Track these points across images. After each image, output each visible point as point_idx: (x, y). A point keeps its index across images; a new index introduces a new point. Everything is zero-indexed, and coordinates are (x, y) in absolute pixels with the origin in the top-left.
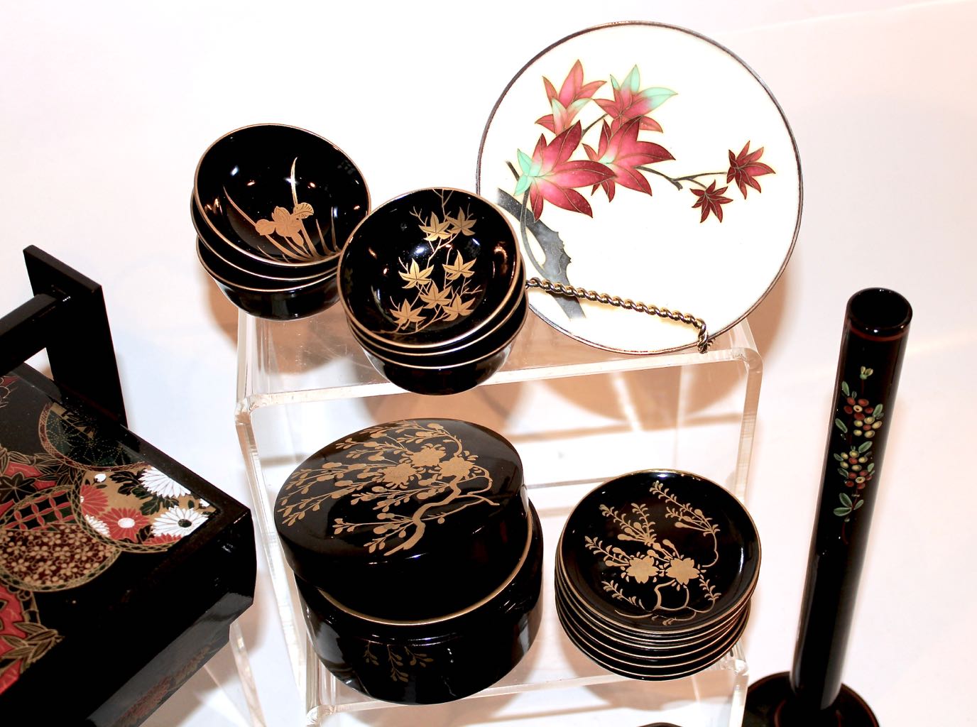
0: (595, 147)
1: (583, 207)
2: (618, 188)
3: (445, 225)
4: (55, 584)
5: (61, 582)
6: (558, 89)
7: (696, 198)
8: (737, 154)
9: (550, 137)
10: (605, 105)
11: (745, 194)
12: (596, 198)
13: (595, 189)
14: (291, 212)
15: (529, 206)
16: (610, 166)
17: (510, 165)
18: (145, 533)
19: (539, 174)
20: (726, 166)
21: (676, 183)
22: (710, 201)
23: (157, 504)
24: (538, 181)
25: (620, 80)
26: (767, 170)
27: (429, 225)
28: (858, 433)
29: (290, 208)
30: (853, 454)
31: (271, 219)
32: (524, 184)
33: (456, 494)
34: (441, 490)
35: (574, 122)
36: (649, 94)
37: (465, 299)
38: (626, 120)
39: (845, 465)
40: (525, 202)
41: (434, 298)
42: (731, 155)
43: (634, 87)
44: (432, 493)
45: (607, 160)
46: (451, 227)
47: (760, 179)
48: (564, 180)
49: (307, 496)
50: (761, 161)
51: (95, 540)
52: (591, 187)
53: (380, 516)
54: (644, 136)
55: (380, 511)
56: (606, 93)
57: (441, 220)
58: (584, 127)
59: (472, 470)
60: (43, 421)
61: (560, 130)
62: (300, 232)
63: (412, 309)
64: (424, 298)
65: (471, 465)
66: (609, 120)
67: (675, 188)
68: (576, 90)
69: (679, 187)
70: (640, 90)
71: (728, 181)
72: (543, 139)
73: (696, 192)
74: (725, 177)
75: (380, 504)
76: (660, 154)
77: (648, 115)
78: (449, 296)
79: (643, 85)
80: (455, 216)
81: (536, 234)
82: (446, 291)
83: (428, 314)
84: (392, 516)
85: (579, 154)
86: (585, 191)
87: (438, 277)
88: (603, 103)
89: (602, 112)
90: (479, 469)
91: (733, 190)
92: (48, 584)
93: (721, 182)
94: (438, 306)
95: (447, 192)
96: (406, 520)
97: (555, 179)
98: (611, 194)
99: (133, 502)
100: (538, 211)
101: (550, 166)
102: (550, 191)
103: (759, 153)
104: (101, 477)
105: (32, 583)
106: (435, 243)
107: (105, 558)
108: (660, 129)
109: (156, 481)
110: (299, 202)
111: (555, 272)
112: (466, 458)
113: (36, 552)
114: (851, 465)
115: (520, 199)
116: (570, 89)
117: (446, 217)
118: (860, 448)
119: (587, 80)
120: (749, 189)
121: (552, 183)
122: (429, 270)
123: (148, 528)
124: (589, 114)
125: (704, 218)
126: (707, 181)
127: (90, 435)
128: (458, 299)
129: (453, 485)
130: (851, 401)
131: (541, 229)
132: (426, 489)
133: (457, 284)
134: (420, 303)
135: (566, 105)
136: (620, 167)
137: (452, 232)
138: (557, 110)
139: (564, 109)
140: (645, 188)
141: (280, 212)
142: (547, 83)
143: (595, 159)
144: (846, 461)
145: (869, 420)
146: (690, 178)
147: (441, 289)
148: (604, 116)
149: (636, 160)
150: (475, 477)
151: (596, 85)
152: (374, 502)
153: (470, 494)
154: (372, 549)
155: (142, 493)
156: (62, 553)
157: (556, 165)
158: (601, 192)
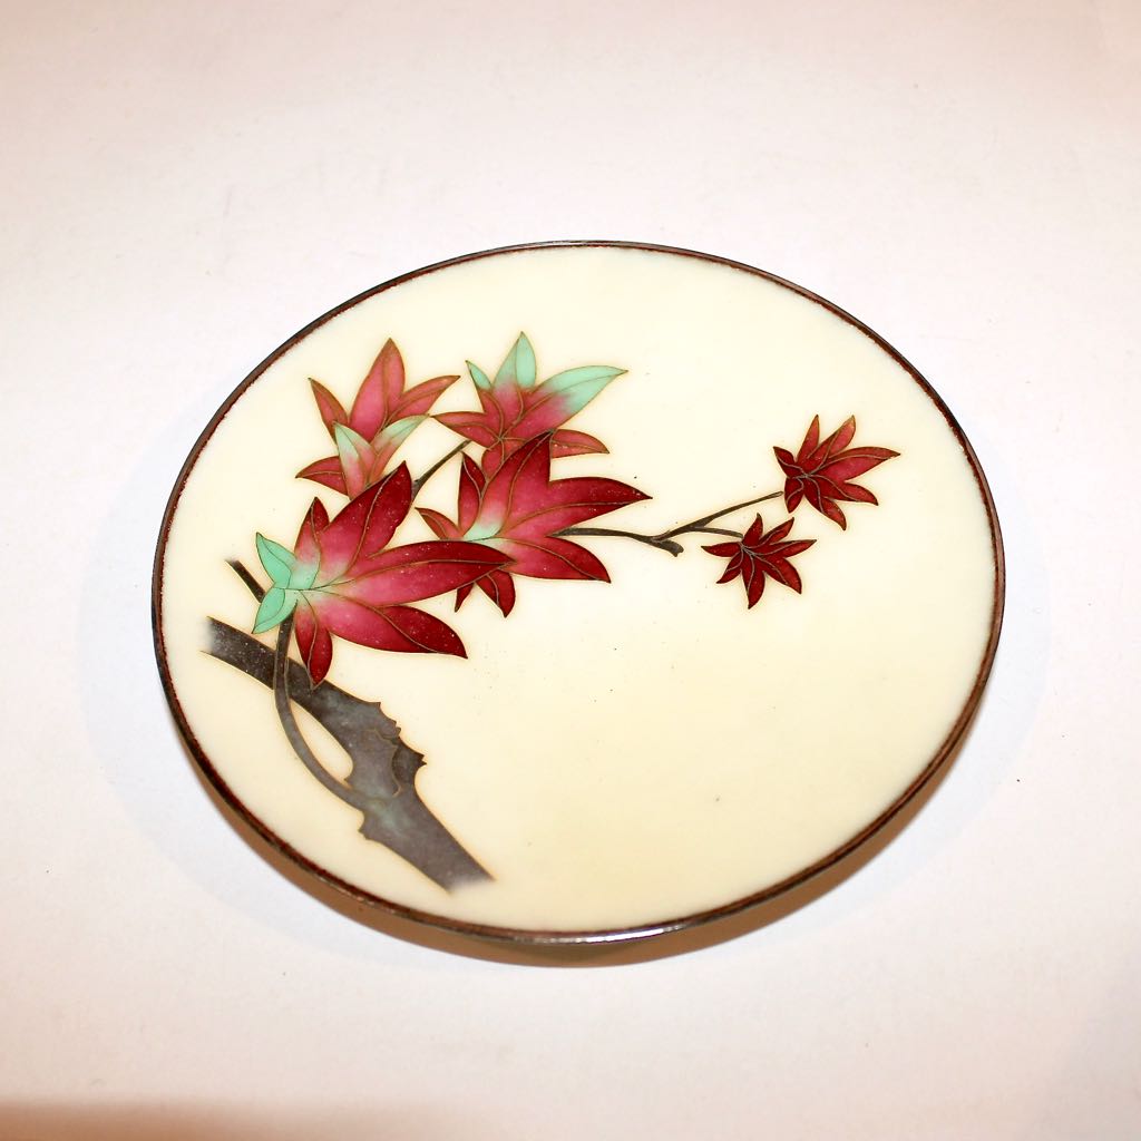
0: (451, 511)
1: (444, 641)
2: (524, 586)
6: (346, 396)
7: (721, 564)
9: (335, 503)
10: (458, 422)
11: (841, 521)
12: (472, 616)
13: (462, 596)
15: (294, 652)
16: (492, 544)
17: (240, 569)
19: (317, 584)
20: (778, 479)
21: (664, 542)
22: (761, 560)
24: (317, 598)
25: (491, 363)
26: (877, 456)
32: (282, 603)
35: (392, 467)
36: (561, 384)
38: (513, 445)
40: (283, 645)
42: (782, 454)
43: (525, 378)
45: (484, 532)
47: (868, 480)
48: (381, 590)
50: (855, 443)
52: (452, 596)
54: (563, 468)
56: (462, 399)
58: (416, 473)
61: (358, 484)
66: (476, 452)
67: (664, 554)
68: (388, 400)
69: (675, 550)
70: (540, 380)
71: (791, 506)
72: (317, 509)
73: (715, 550)
74: (781, 503)
76: (616, 494)
77: (567, 426)
79: (550, 364)
81: (319, 714)
85: (413, 530)
86: (439, 606)
89: (455, 439)
91: (808, 522)
93: (774, 514)
97: (354, 590)
98: (506, 601)
100: (320, 659)
101: (340, 565)
102: (349, 616)
103: (847, 430)
108: (599, 448)
111: (382, 791)
115: (270, 639)
116: (376, 400)
119: (416, 375)
120: (846, 507)
121: (350, 600)
124: (425, 446)
125: (754, 597)
126: (740, 523)
131: (331, 702)
135: (369, 433)
136: (521, 542)
138: (349, 446)
139: (364, 443)
140: (593, 569)
142: (322, 394)
143: (452, 536)
146: (698, 526)
148: (461, 447)
149: (555, 518)
151: (436, 387)
157: (353, 563)
158: (479, 599)
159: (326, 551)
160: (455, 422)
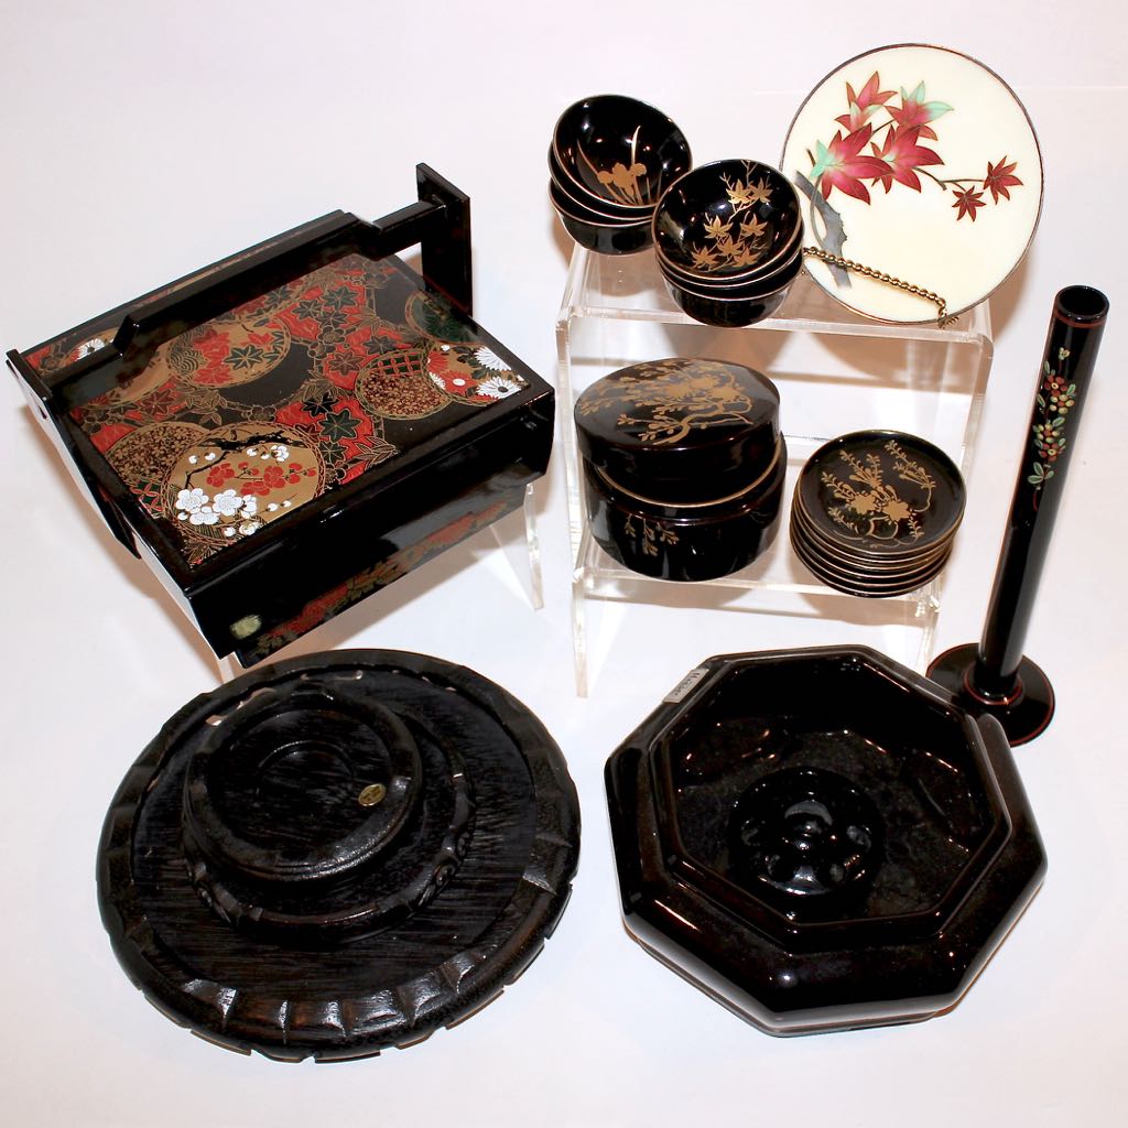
0: (881, 147)
1: (864, 196)
2: (895, 184)
3: (747, 191)
4: (399, 416)
5: (404, 414)
6: (857, 92)
7: (956, 199)
8: (995, 165)
9: (845, 133)
10: (893, 111)
11: (996, 199)
12: (875, 189)
13: (876, 181)
14: (628, 169)
15: (820, 189)
16: (890, 164)
17: (809, 153)
18: (472, 391)
19: (833, 164)
20: (984, 175)
21: (942, 184)
22: (968, 204)
23: (483, 373)
24: (831, 169)
25: (909, 91)
26: (1017, 182)
27: (734, 189)
28: (1053, 408)
29: (628, 166)
30: (1048, 427)
31: (611, 172)
32: (820, 169)
33: (720, 411)
34: (709, 406)
35: (866, 124)
36: (931, 107)
37: (752, 253)
38: (909, 126)
39: (1041, 436)
40: (817, 185)
41: (728, 248)
42: (990, 166)
43: (919, 100)
44: (700, 408)
45: (889, 158)
46: (751, 194)
47: (1010, 189)
48: (850, 170)
49: (603, 397)
50: (1012, 174)
51: (433, 390)
52: (872, 180)
53: (656, 417)
54: (922, 142)
55: (657, 413)
56: (896, 102)
57: (745, 187)
58: (874, 128)
59: (737, 397)
60: (410, 302)
61: (854, 129)
62: (633, 186)
63: (710, 254)
64: (720, 247)
65: (737, 393)
66: (895, 125)
67: (940, 188)
68: (872, 96)
69: (945, 189)
70: (925, 102)
71: (985, 188)
72: (839, 134)
73: (956, 193)
74: (983, 184)
75: (658, 409)
76: (933, 158)
77: (928, 125)
78: (741, 249)
79: (928, 98)
80: (756, 184)
81: (822, 213)
82: (739, 244)
83: (721, 260)
84: (665, 418)
85: (867, 151)
86: (867, 183)
87: (735, 232)
88: (893, 110)
89: (890, 118)
90: (743, 397)
91: (987, 196)
92: (395, 414)
93: (979, 188)
94: (730, 255)
95: (753, 164)
96: (676, 422)
97: (845, 169)
98: (888, 188)
99: (467, 368)
100: (827, 194)
101: (841, 158)
102: (839, 178)
103: (1012, 167)
104: (446, 348)
105: (383, 412)
106: (737, 206)
107: (439, 403)
108: (935, 138)
109: (486, 357)
110: (636, 162)
111: (832, 246)
112: (735, 388)
113: (389, 392)
114: (1045, 437)
115: (813, 182)
116: (867, 94)
117: (749, 185)
118: (1054, 421)
119: (883, 88)
120: (1000, 196)
121: (841, 172)
122: (729, 226)
123: (475, 388)
124: (879, 117)
125: (960, 217)
126: (967, 186)
127: (443, 317)
128: (747, 251)
129: (719, 404)
130: (1050, 378)
131: (826, 209)
132: (698, 404)
133: (749, 240)
134: (716, 250)
135: (862, 107)
136: (899, 166)
137: (752, 198)
138: (854, 111)
139: (859, 111)
140: (917, 186)
141: (619, 167)
142: (849, 88)
143: (879, 157)
144: (1042, 433)
145: (1063, 397)
146: (954, 182)
147: (735, 242)
148: (891, 121)
149: (912, 161)
150: (738, 401)
151: (890, 94)
152: (654, 407)
153: (731, 413)
154: (644, 439)
155: (475, 363)
156: (408, 395)
157: (847, 158)
158: (880, 185)
159: (838, 151)
160: (892, 111)
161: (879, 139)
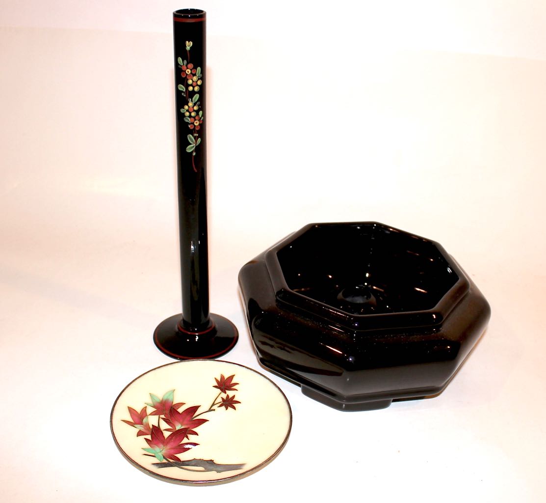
0: (169, 427)
2: (195, 430)
6: (130, 419)
7: (223, 408)
8: (216, 385)
9: (149, 437)
11: (236, 390)
12: (192, 438)
13: (187, 437)
15: (171, 460)
16: (182, 428)
17: (146, 455)
19: (160, 451)
20: (219, 391)
21: (210, 410)
22: (229, 403)
24: (164, 451)
25: (149, 401)
26: (231, 377)
32: (160, 455)
35: (151, 427)
36: (165, 398)
38: (168, 412)
40: (168, 461)
42: (215, 387)
43: (158, 401)
45: (179, 427)
47: (233, 381)
48: (173, 445)
50: (225, 378)
54: (181, 410)
56: (150, 410)
58: (157, 425)
61: (149, 432)
66: (163, 416)
67: (213, 412)
68: (138, 418)
69: (214, 410)
70: (161, 399)
71: (226, 393)
72: (146, 440)
73: (220, 406)
74: (223, 393)
76: (194, 409)
77: (173, 404)
79: (160, 395)
81: (188, 465)
85: (167, 434)
86: (185, 441)
88: (154, 413)
89: (157, 416)
91: (230, 393)
93: (224, 396)
97: (168, 447)
98: (195, 433)
100: (177, 459)
101: (162, 446)
102: (172, 451)
103: (222, 377)
108: (183, 404)
111: (212, 467)
115: (165, 461)
116: (136, 418)
119: (138, 410)
120: (234, 387)
121: (170, 449)
124: (153, 421)
125: (234, 408)
126: (219, 400)
131: (187, 463)
135: (141, 423)
136: (187, 424)
138: (140, 427)
139: (142, 426)
140: (204, 421)
142: (125, 421)
143: (174, 431)
146: (213, 404)
148: (159, 418)
149: (188, 418)
151: (144, 410)
157: (163, 443)
158: (190, 436)
159: (157, 444)
160: (152, 414)
161: (164, 426)
